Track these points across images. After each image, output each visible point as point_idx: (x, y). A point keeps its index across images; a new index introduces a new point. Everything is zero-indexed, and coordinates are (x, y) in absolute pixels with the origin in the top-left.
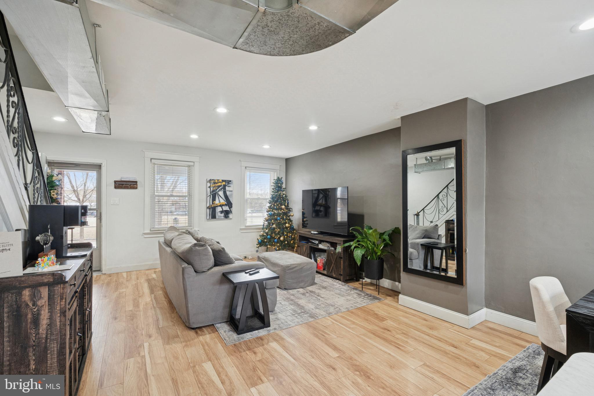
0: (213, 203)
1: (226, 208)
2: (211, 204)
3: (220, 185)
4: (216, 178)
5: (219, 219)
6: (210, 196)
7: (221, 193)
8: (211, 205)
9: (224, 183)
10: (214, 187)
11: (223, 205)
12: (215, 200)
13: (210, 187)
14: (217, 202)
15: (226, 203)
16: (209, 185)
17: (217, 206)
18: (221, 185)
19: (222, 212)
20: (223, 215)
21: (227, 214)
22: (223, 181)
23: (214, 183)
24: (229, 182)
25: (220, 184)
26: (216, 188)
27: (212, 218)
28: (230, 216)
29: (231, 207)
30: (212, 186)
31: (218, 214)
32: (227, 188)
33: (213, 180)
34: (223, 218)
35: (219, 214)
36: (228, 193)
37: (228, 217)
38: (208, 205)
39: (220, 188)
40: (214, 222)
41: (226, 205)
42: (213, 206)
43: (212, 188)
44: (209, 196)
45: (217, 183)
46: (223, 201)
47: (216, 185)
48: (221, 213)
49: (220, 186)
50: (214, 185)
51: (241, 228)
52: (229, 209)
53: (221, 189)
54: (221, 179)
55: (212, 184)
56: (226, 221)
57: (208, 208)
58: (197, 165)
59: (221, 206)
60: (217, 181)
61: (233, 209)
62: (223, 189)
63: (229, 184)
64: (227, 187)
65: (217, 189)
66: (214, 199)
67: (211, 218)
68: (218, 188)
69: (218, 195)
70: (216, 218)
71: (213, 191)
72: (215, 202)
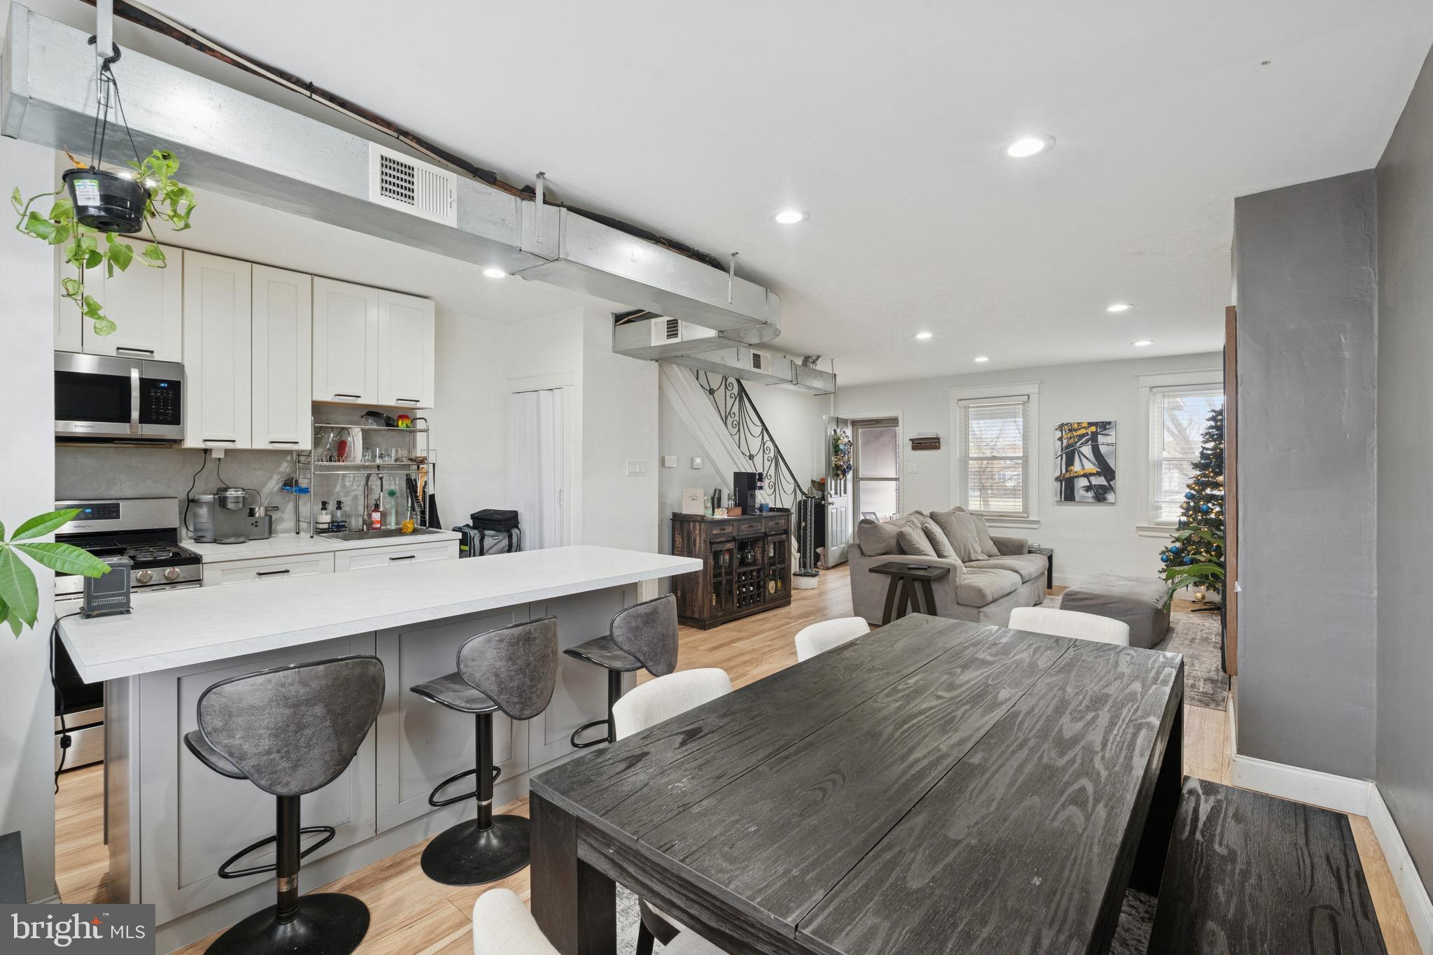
0: (1067, 471)
1: (1101, 481)
2: (1064, 471)
3: (1084, 434)
4: (1073, 419)
5: (1083, 503)
6: (1061, 455)
7: (1087, 450)
8: (1064, 474)
9: (1093, 429)
10: (1071, 438)
11: (1091, 474)
12: (1072, 464)
13: (1060, 439)
14: (1077, 467)
15: (1099, 470)
16: (1058, 434)
17: (1077, 477)
18: (1087, 433)
19: (1088, 489)
20: (1090, 494)
21: (1100, 494)
22: (1090, 424)
23: (1070, 430)
24: (1104, 426)
25: (1083, 431)
26: (1076, 440)
27: (1066, 500)
28: (1110, 497)
29: (1113, 478)
30: (1065, 436)
31: (1080, 493)
32: (1101, 439)
33: (1067, 424)
34: (1091, 500)
35: (1082, 492)
36: (1103, 449)
37: (1105, 499)
38: (1058, 474)
39: (1085, 439)
40: (1070, 510)
41: (1098, 474)
42: (1068, 475)
43: (1065, 442)
44: (1059, 458)
45: (1075, 430)
46: (1090, 467)
47: (1075, 434)
48: (1087, 491)
49: (1084, 435)
50: (1069, 435)
51: (1139, 525)
52: (1106, 483)
53: (1087, 441)
54: (1085, 420)
55: (1065, 432)
56: (1100, 509)
57: (1057, 479)
58: (1034, 398)
59: (1087, 476)
60: (1076, 426)
61: (1119, 483)
62: (1090, 442)
63: (1105, 429)
64: (1100, 437)
65: (1077, 442)
66: (1070, 462)
67: (1063, 499)
68: (1079, 440)
69: (1080, 452)
70: (1074, 500)
71: (1067, 447)
72: (1072, 467)
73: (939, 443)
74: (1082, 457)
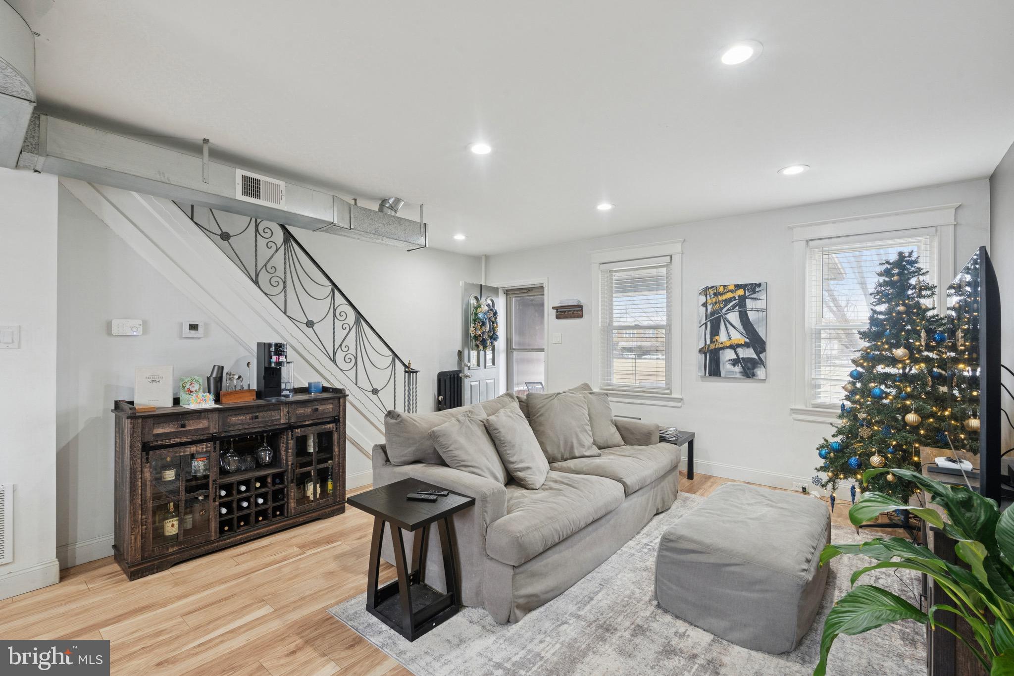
0: (712, 341)
1: (748, 353)
2: (708, 342)
3: (731, 298)
4: (718, 282)
5: (728, 379)
6: (706, 324)
7: (734, 317)
8: (709, 346)
9: (741, 292)
10: (716, 303)
11: (739, 346)
12: (718, 334)
13: (705, 305)
14: (722, 337)
15: (747, 340)
16: (703, 299)
17: (723, 348)
18: (734, 297)
19: (735, 362)
20: (738, 369)
21: (749, 369)
22: (738, 287)
23: (715, 294)
24: (753, 288)
25: (729, 295)
26: (721, 305)
27: (710, 375)
28: (760, 372)
29: (763, 350)
30: (709, 301)
31: (726, 367)
32: (749, 304)
33: (712, 287)
34: (738, 376)
35: (729, 367)
36: (752, 316)
37: (754, 375)
38: (702, 345)
39: (732, 304)
40: (715, 385)
41: (746, 345)
42: (712, 347)
43: (710, 308)
44: (704, 326)
45: (721, 294)
46: (738, 337)
47: (720, 298)
48: (734, 365)
49: (730, 300)
50: (714, 300)
51: (793, 407)
52: (755, 356)
53: (734, 307)
54: (731, 283)
55: (710, 296)
56: (748, 386)
57: (700, 351)
58: (677, 259)
59: (734, 347)
60: (721, 290)
61: (771, 355)
62: (737, 308)
63: (754, 292)
64: (748, 301)
65: (722, 308)
66: (715, 332)
67: (707, 374)
68: (725, 305)
69: (726, 320)
70: (720, 376)
71: (712, 314)
72: (717, 338)
73: (582, 311)
74: (728, 325)
